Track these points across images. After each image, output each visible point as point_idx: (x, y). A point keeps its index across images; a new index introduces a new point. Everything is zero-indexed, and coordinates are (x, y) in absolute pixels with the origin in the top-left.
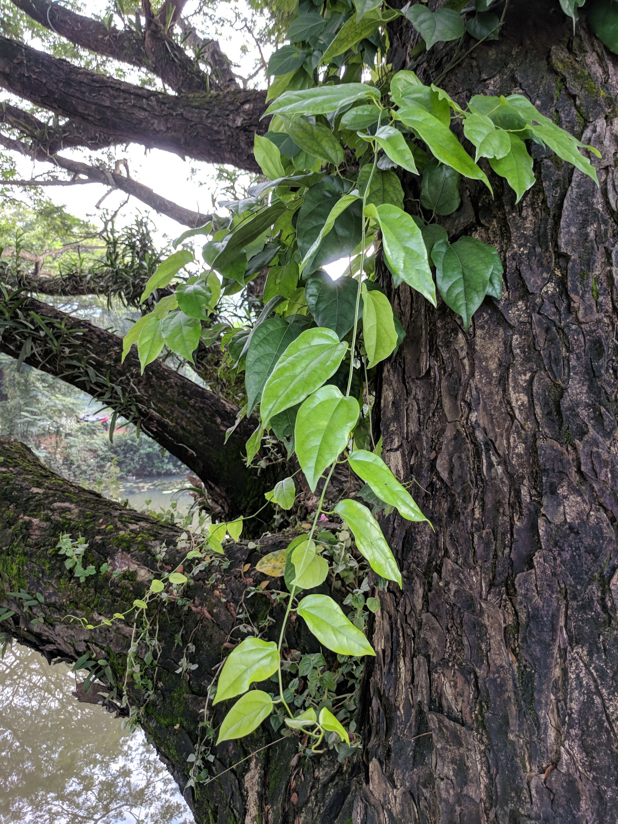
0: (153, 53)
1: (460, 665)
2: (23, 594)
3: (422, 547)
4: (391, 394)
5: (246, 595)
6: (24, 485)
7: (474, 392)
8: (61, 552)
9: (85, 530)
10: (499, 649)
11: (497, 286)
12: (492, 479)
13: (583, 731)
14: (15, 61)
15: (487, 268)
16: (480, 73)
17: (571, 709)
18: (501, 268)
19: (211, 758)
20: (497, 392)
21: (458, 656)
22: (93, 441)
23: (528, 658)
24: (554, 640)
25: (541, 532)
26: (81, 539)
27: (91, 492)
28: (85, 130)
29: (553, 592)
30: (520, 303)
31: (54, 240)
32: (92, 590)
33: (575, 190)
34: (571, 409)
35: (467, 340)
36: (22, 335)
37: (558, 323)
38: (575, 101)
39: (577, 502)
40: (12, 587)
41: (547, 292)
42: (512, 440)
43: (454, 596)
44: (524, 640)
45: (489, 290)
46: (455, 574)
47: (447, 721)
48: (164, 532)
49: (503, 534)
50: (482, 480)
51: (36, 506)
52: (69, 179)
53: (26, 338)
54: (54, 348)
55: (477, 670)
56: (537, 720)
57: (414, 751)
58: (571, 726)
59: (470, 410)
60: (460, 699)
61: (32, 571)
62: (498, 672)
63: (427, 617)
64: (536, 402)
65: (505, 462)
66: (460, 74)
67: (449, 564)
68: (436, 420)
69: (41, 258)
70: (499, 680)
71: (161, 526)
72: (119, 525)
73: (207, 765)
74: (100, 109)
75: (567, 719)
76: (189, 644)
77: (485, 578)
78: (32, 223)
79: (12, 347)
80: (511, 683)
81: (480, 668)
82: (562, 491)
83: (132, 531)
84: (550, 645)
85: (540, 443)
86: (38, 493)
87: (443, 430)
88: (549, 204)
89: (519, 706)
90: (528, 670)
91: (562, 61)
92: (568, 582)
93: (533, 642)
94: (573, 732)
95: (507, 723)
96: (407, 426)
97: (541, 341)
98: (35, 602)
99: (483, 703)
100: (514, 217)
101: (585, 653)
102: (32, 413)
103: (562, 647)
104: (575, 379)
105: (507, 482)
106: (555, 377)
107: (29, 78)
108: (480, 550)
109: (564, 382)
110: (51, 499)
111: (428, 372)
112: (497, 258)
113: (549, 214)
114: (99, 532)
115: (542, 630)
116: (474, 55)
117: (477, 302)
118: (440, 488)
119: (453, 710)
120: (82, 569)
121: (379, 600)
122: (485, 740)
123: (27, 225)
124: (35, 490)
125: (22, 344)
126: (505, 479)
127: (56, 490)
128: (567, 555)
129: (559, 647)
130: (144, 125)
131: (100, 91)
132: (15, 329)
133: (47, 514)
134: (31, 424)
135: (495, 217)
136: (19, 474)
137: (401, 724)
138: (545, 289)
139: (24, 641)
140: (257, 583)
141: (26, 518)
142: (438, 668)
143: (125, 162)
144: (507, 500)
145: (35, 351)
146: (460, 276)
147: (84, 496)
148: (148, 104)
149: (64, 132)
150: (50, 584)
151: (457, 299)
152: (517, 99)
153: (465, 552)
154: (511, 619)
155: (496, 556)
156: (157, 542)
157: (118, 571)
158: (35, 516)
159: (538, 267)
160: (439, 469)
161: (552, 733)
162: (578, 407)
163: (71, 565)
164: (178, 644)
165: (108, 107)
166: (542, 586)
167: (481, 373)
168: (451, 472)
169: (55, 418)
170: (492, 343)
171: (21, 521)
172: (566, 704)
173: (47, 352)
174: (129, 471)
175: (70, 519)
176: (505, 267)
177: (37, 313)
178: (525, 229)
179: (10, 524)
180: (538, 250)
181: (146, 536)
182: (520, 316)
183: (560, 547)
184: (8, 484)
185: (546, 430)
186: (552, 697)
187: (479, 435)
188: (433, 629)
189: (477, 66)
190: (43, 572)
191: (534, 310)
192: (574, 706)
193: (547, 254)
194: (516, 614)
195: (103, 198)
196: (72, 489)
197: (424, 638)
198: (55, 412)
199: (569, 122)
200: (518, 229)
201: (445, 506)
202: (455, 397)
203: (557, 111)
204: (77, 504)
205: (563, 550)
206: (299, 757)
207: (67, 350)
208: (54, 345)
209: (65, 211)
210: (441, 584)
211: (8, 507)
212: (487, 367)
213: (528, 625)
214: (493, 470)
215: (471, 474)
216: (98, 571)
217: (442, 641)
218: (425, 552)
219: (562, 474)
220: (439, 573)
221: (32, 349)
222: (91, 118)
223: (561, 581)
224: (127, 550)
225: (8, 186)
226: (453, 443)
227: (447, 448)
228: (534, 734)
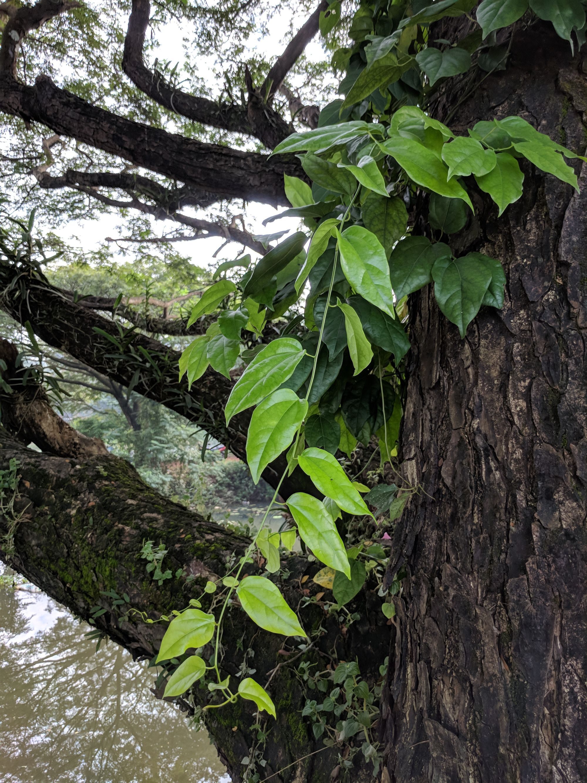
0: (254, 121)
1: (457, 672)
2: (113, 594)
3: (429, 553)
4: (412, 406)
5: (301, 605)
6: (121, 496)
7: (477, 400)
8: (143, 557)
9: (168, 538)
10: (492, 656)
11: (499, 297)
12: (490, 484)
13: (578, 752)
14: (139, 139)
15: (486, 279)
16: (489, 101)
17: (564, 725)
18: (504, 279)
19: (263, 763)
20: (498, 399)
21: (456, 663)
22: (212, 468)
23: (520, 668)
24: (547, 651)
25: (535, 538)
26: (162, 546)
27: (179, 505)
28: (197, 191)
29: (547, 600)
30: (522, 312)
31: (181, 288)
32: (169, 593)
33: (577, 201)
34: (569, 414)
35: (472, 350)
36: (132, 366)
37: (557, 330)
38: (582, 117)
39: (573, 508)
40: (105, 587)
41: (548, 300)
42: (510, 446)
43: (453, 601)
44: (517, 649)
45: (490, 301)
46: (454, 578)
47: (441, 729)
48: (236, 543)
49: (500, 539)
50: (482, 486)
51: (129, 515)
52: (193, 234)
53: (135, 369)
54: (158, 378)
55: (471, 678)
56: (528, 733)
57: (413, 758)
58: (564, 744)
59: (473, 417)
60: (457, 708)
61: (121, 573)
62: (491, 681)
63: (429, 622)
64: (534, 407)
65: (504, 467)
66: (471, 105)
67: (447, 569)
68: (444, 428)
69: (169, 304)
70: (492, 689)
71: (235, 538)
72: (197, 535)
73: (260, 770)
74: (206, 171)
75: (559, 736)
76: (249, 649)
77: (481, 584)
78: (165, 274)
79: (124, 378)
80: (502, 692)
81: (474, 676)
82: (558, 496)
83: (207, 541)
84: (544, 656)
85: (537, 447)
86: (132, 504)
87: (449, 437)
88: (551, 216)
89: (510, 718)
90: (521, 680)
91: (570, 82)
92: (563, 590)
93: (525, 651)
94: (567, 751)
95: (498, 736)
96: (422, 435)
97: (541, 348)
98: (122, 602)
99: (477, 713)
100: (518, 231)
101: (580, 666)
102: (161, 442)
103: (556, 658)
104: (574, 384)
105: (504, 487)
106: (553, 383)
107: (149, 151)
108: (477, 555)
109: (561, 387)
110: (142, 510)
111: (438, 383)
112: (501, 271)
113: (551, 226)
114: (179, 541)
115: (535, 639)
116: (485, 86)
117: (473, 313)
118: (445, 495)
119: (449, 719)
120: (160, 573)
121: (393, 606)
122: (478, 751)
123: (161, 276)
124: (130, 501)
125: (132, 374)
126: (502, 485)
127: (147, 502)
128: (562, 563)
129: (553, 657)
130: (241, 182)
131: (205, 156)
132: (128, 362)
133: (137, 523)
134: (160, 451)
135: (501, 232)
136: (119, 487)
137: (406, 731)
138: (546, 297)
139: (116, 639)
140: (313, 593)
141: (120, 526)
142: (439, 674)
143: (241, 217)
144: (503, 505)
145: (143, 380)
146: (459, 288)
147: (170, 508)
148: (245, 164)
149: (181, 194)
150: (135, 585)
151: (453, 310)
152: (513, 121)
153: (464, 556)
154: (505, 626)
155: (491, 561)
156: (228, 552)
157: (192, 577)
158: (127, 525)
159: (540, 277)
160: (443, 475)
161: (545, 751)
162: (576, 411)
163: (151, 569)
164: (240, 649)
165: (212, 169)
166: (535, 593)
167: (484, 381)
168: (454, 478)
169: (180, 446)
170: (495, 352)
171: (116, 528)
172: (559, 719)
173: (153, 381)
174: (244, 497)
175: (156, 528)
176: (508, 278)
177: (145, 348)
178: (529, 241)
179: (106, 530)
180: (540, 260)
181: (218, 546)
182: (521, 324)
183: (555, 554)
184: (109, 495)
185: (544, 435)
186: (547, 712)
187: (479, 441)
188: (434, 634)
189: (488, 96)
190: (129, 574)
191: (534, 318)
192: (567, 722)
193: (549, 264)
194: (509, 622)
195: (220, 249)
196: (161, 502)
197: (425, 643)
198: (180, 440)
199: (575, 137)
200: (522, 241)
201: (449, 511)
202: (459, 405)
203: (563, 128)
204: (164, 515)
205: (559, 557)
206: (340, 768)
207: (168, 380)
208: (158, 375)
209: (191, 262)
210: (441, 589)
211: (107, 516)
212: (489, 375)
213: (520, 633)
214: (491, 476)
215: (471, 480)
216: (174, 576)
217: (442, 647)
218: (431, 558)
219: (558, 479)
220: (440, 578)
221: (140, 378)
222: (198, 180)
223: (555, 589)
224: (201, 558)
225: (145, 244)
226: (457, 450)
227: (452, 455)
228: (525, 749)
